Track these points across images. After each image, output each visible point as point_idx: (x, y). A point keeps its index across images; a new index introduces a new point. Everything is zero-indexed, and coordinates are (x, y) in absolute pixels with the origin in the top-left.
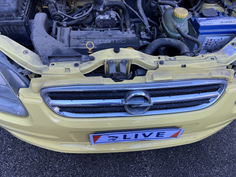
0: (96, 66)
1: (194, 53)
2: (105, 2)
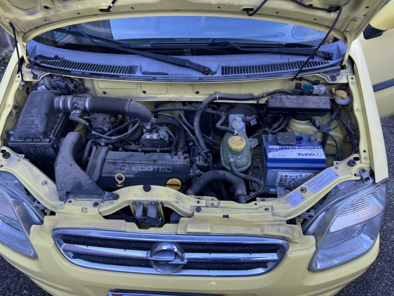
0: (119, 206)
1: (251, 196)
2: (153, 120)
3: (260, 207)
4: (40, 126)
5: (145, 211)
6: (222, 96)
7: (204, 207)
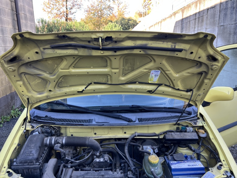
2: (101, 149)
4: (35, 154)
6: (139, 134)
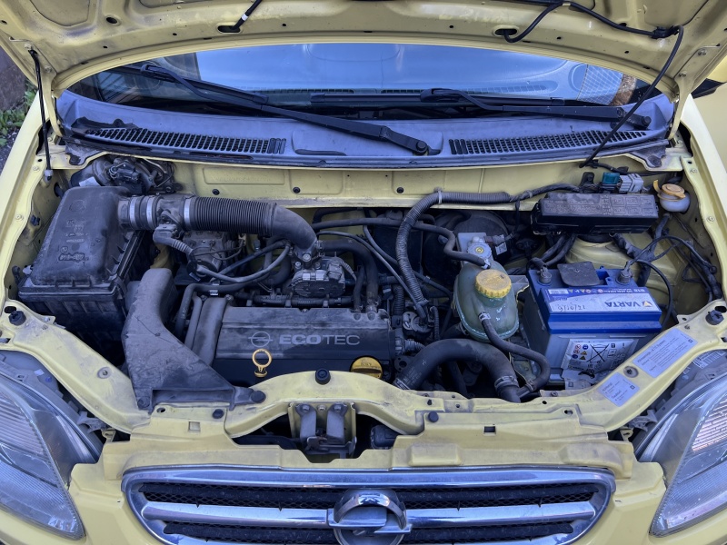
0: (266, 417)
1: (528, 389)
2: (317, 243)
3: (554, 409)
4: (91, 257)
5: (321, 425)
6: (448, 196)
7: (442, 412)
